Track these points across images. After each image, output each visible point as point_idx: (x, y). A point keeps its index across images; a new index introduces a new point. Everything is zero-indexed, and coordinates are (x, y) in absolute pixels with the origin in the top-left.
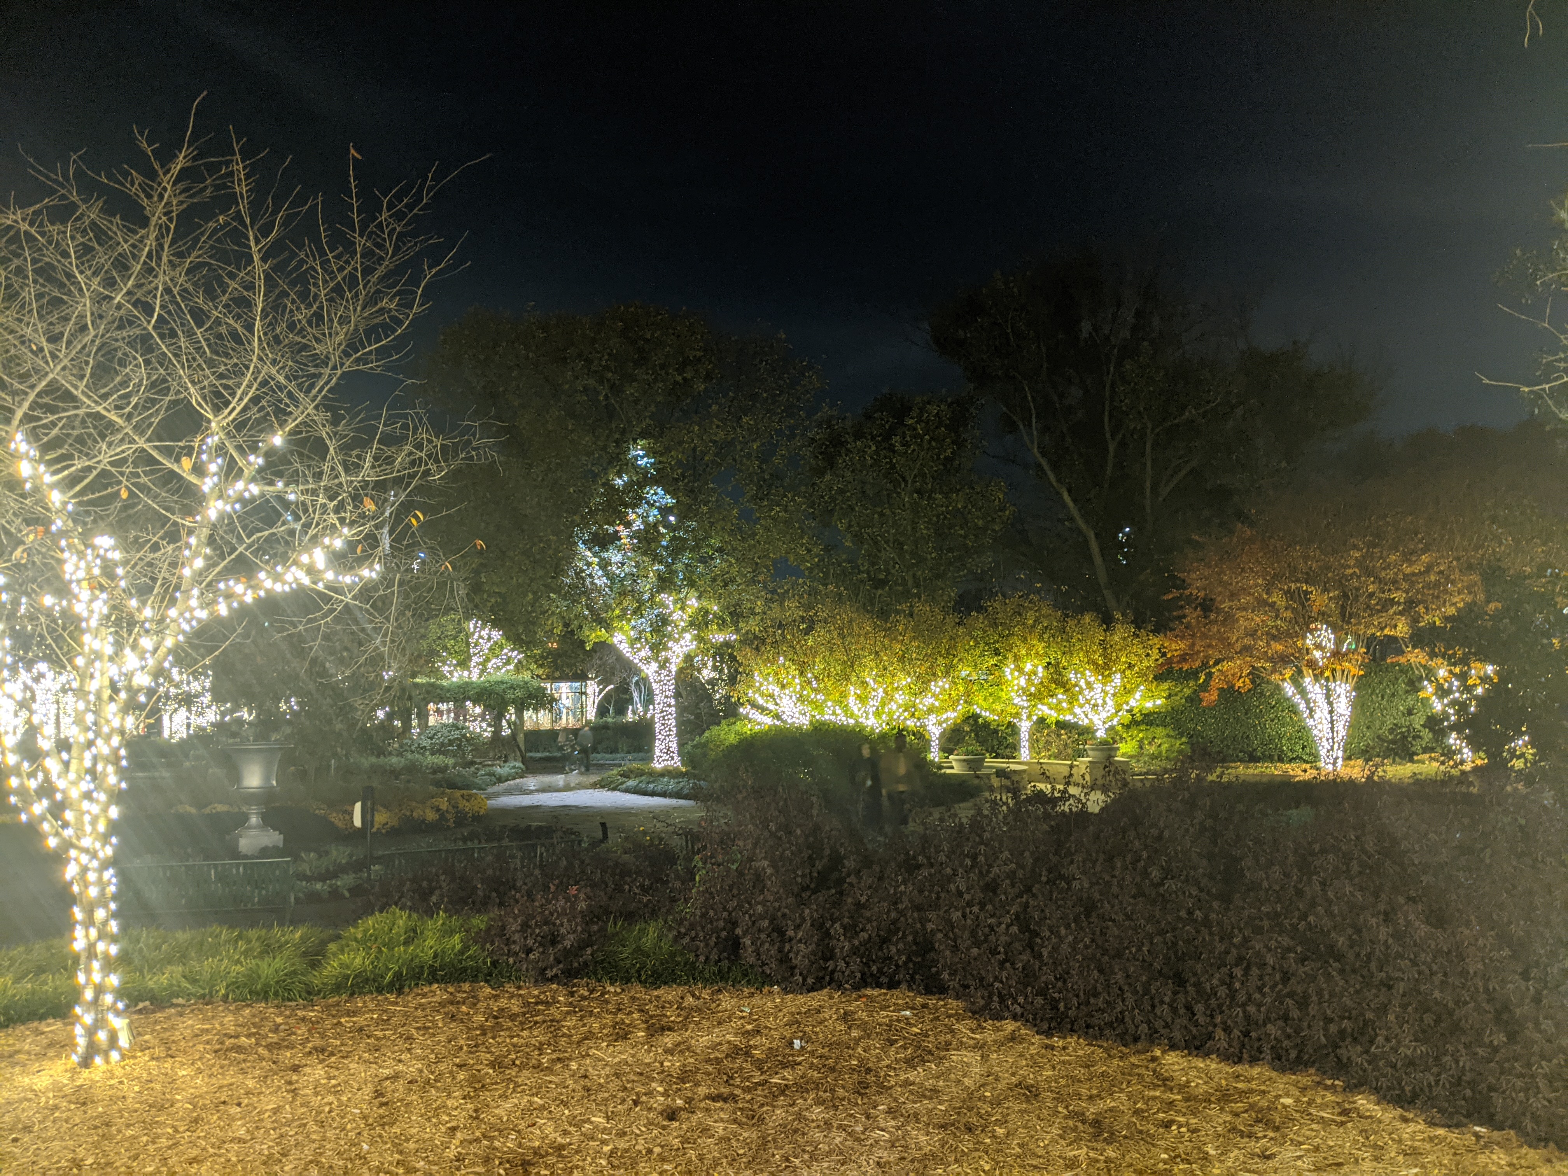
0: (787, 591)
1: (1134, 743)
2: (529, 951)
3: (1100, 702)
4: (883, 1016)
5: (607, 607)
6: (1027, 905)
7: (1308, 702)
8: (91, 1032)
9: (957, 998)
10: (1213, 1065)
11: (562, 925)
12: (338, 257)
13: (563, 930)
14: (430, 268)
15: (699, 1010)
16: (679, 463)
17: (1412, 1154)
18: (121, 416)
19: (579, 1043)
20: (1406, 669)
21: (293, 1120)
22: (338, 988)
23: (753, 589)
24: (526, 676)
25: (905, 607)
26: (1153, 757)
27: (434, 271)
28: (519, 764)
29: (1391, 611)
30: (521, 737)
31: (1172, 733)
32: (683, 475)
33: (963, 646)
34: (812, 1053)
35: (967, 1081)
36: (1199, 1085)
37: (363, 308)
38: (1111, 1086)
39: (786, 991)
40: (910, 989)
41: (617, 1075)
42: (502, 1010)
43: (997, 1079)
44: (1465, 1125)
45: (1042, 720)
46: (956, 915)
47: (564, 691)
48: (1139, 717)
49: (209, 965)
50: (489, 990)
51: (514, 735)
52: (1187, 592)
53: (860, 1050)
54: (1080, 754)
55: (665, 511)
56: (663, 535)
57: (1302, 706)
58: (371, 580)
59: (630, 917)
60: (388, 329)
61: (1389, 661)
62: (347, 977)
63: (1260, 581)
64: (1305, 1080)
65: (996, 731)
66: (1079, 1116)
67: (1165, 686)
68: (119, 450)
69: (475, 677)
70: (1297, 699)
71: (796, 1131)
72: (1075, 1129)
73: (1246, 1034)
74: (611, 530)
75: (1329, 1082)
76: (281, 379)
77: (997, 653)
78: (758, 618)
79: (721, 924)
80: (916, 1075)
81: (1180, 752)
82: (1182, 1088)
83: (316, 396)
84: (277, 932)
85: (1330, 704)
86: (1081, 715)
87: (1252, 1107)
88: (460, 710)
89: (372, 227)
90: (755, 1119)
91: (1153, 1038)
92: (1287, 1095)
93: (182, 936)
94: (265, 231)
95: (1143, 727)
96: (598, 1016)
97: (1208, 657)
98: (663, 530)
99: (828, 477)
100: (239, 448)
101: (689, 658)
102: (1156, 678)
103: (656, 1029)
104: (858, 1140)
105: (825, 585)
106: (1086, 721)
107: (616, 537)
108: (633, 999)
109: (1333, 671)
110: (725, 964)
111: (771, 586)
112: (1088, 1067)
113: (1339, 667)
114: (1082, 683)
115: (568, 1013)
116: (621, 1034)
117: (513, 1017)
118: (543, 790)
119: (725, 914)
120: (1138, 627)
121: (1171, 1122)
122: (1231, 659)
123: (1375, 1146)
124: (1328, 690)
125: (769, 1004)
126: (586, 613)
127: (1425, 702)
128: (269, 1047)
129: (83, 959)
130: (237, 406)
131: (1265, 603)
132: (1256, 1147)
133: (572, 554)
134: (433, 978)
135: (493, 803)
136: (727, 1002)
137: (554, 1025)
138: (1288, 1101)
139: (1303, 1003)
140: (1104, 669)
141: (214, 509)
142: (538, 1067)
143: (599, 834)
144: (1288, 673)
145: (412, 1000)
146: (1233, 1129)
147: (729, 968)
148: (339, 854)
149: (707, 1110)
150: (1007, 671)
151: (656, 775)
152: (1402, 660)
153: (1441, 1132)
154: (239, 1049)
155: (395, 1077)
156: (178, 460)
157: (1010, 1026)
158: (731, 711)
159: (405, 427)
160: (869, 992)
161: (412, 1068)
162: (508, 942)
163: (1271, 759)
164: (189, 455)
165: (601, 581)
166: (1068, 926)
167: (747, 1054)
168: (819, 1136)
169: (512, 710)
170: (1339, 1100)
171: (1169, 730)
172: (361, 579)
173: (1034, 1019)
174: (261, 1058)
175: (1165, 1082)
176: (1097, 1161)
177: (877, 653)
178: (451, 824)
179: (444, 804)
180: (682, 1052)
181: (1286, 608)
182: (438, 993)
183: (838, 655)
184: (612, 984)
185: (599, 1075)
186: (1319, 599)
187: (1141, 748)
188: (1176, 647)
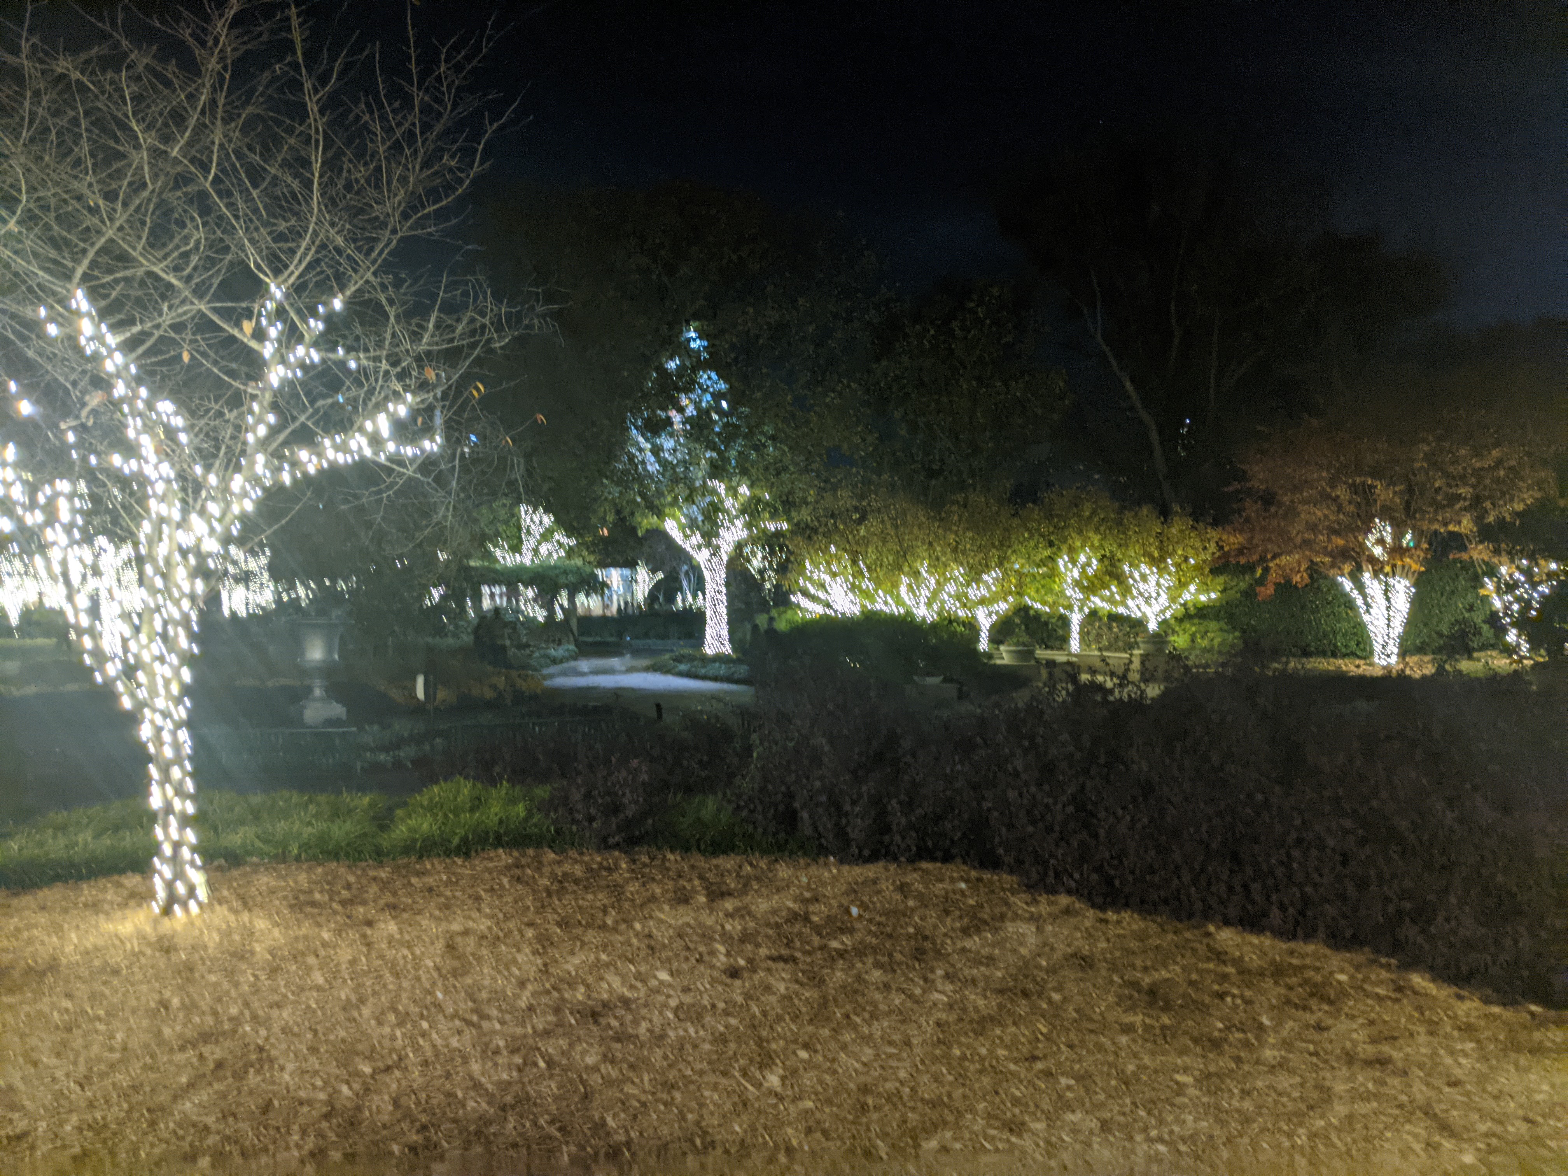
0: (840, 481)
1: (1187, 637)
2: (591, 819)
3: (1154, 595)
4: (939, 888)
5: (660, 494)
6: (1083, 787)
7: (1365, 596)
8: (170, 886)
9: (1011, 872)
10: (1267, 941)
11: (624, 794)
12: (395, 112)
13: (626, 801)
14: (491, 124)
15: (758, 879)
16: (733, 347)
17: (1468, 1030)
18: (180, 279)
19: (642, 906)
20: (1468, 566)
21: (369, 971)
22: (408, 849)
23: (806, 478)
24: (579, 562)
25: (960, 497)
26: (1205, 650)
27: (495, 125)
28: (572, 647)
29: (1457, 507)
30: (574, 623)
31: (1225, 627)
32: (736, 360)
33: (1017, 538)
34: (870, 921)
35: (1023, 951)
36: (1253, 960)
37: (421, 169)
38: (1164, 957)
39: (842, 862)
40: (965, 862)
41: (680, 936)
42: (565, 874)
43: (1052, 949)
44: (1520, 1004)
45: (1094, 614)
46: (1012, 794)
47: (615, 577)
48: (1192, 610)
49: (282, 826)
50: (553, 855)
51: (567, 620)
52: (1249, 485)
53: (916, 919)
54: (1131, 646)
55: (718, 396)
56: (716, 422)
57: (1359, 602)
58: (432, 453)
59: (689, 790)
60: (449, 188)
61: (1451, 557)
62: (414, 840)
63: (1324, 474)
64: (1360, 958)
65: (1046, 624)
66: (1135, 985)
67: (1221, 579)
68: (180, 311)
69: (527, 561)
70: (1355, 594)
71: (856, 992)
72: (1130, 997)
73: (1302, 913)
74: (663, 415)
75: (1383, 960)
76: (340, 241)
77: (1051, 544)
78: (811, 507)
79: (779, 797)
80: (973, 943)
81: (1232, 646)
82: (1237, 962)
83: (375, 260)
84: (346, 797)
85: (1388, 599)
86: (1134, 608)
87: (1306, 981)
88: (513, 593)
89: (431, 79)
90: (816, 980)
91: (1207, 915)
92: (1342, 971)
93: (257, 799)
94: (323, 80)
95: (1196, 621)
96: (660, 882)
97: (1266, 551)
98: (715, 417)
99: (884, 363)
100: (299, 312)
101: (739, 546)
102: (1212, 571)
103: (716, 894)
104: (917, 1002)
105: (879, 475)
106: (1139, 614)
107: (669, 422)
108: (693, 867)
109: (1394, 566)
110: (782, 836)
111: (824, 474)
112: (1141, 940)
113: (1399, 563)
114: (1137, 575)
115: (631, 879)
116: (683, 899)
117: (576, 882)
118: (596, 672)
119: (783, 789)
120: (1197, 520)
121: (1227, 993)
122: (1290, 553)
123: (1431, 1022)
124: (1387, 584)
125: (826, 874)
126: (639, 499)
127: (1485, 599)
128: (343, 903)
129: (161, 816)
130: (295, 271)
131: (1329, 497)
132: (1312, 1019)
133: (624, 439)
134: (499, 842)
135: (548, 683)
136: (783, 871)
137: (617, 891)
138: (1343, 977)
139: (1362, 884)
140: (1158, 562)
141: (276, 375)
142: (603, 927)
143: (653, 714)
144: (1347, 568)
145: (479, 864)
146: (1288, 1002)
147: (787, 842)
148: (402, 727)
149: (769, 970)
150: (1061, 563)
151: (706, 660)
152: (1465, 556)
153: (1496, 1010)
154: (313, 904)
155: (466, 933)
156: (238, 325)
157: (1064, 900)
158: (782, 598)
159: (465, 294)
160: (924, 865)
161: (483, 925)
162: (571, 811)
163: (1323, 654)
164: (250, 318)
165: (653, 467)
166: (1124, 808)
167: (806, 919)
168: (878, 996)
169: (564, 593)
170: (1393, 976)
171: (1222, 624)
172: (423, 451)
173: (1089, 894)
174: (335, 912)
175: (1219, 956)
176: (1152, 1027)
177: (930, 544)
178: (509, 702)
179: (501, 682)
180: (743, 917)
181: (1350, 502)
182: (503, 857)
183: (890, 545)
184: (672, 851)
185: (662, 935)
186: (1384, 493)
187: (1193, 641)
188: (1234, 540)
